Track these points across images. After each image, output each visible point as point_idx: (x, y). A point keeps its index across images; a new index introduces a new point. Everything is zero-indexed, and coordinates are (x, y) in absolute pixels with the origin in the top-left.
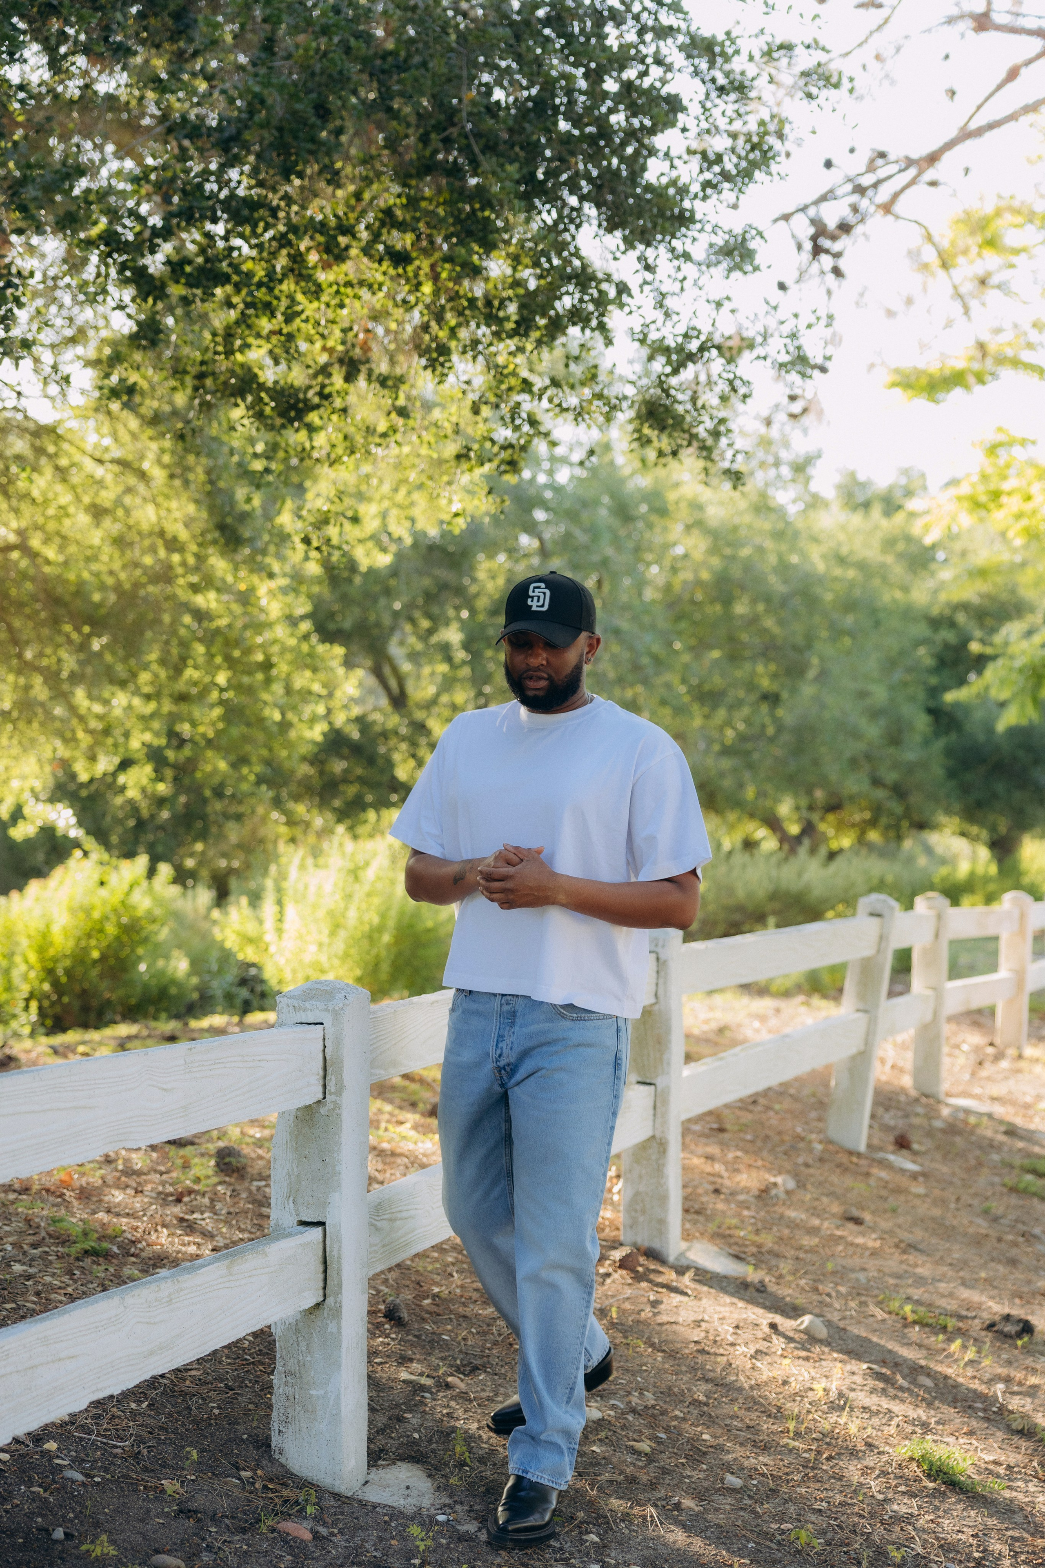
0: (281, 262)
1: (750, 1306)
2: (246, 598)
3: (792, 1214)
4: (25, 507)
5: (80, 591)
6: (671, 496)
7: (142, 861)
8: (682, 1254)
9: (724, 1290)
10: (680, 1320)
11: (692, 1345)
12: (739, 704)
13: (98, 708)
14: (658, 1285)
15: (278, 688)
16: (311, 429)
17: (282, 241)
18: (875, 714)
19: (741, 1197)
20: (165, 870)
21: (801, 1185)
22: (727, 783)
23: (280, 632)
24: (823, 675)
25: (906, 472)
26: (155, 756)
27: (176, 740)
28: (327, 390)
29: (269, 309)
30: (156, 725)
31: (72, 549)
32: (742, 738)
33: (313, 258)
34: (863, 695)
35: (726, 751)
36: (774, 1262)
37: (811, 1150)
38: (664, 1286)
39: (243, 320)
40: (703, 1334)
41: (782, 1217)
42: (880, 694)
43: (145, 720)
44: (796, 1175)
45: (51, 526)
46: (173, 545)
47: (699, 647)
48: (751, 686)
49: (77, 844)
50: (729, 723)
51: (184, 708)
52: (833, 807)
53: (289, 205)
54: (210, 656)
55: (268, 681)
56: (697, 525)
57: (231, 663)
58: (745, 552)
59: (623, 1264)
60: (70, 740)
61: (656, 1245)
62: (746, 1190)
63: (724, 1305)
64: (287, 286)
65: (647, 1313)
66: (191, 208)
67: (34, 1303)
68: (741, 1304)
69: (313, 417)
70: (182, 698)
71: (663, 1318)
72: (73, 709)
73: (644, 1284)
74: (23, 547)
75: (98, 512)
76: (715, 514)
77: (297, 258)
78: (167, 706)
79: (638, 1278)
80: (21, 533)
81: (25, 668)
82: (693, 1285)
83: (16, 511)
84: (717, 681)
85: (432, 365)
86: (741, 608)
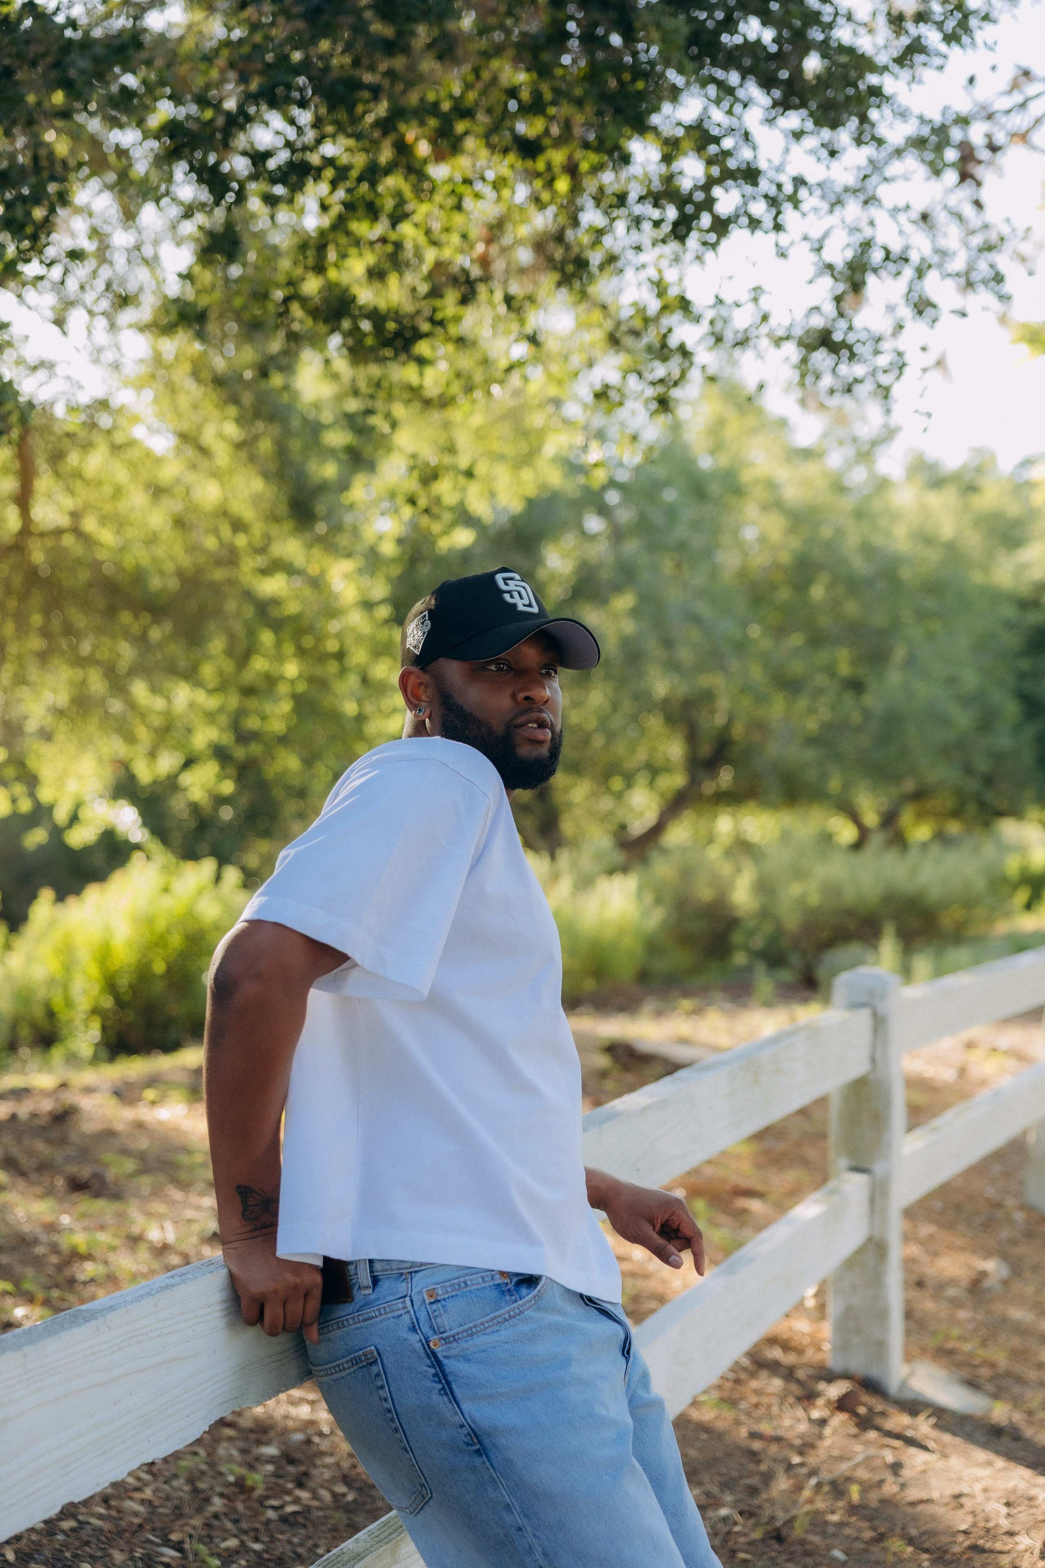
0: (386, 155)
1: (1012, 1465)
2: (317, 583)
3: (1017, 1314)
4: (79, 485)
5: (139, 576)
6: (746, 476)
7: (208, 866)
8: (904, 1384)
9: (969, 1438)
10: (935, 1495)
11: (960, 1538)
12: (819, 692)
13: (159, 703)
14: (890, 1434)
15: (353, 680)
16: (422, 362)
17: (386, 125)
18: (966, 700)
19: (951, 1292)
20: (232, 875)
21: (1016, 1270)
22: (812, 775)
23: (356, 619)
24: (911, 662)
25: (979, 452)
26: (220, 754)
27: (243, 737)
28: (439, 316)
29: (372, 211)
30: (224, 720)
31: (131, 533)
32: (827, 727)
33: (423, 149)
34: (952, 680)
35: (812, 741)
36: (1017, 1389)
37: (1011, 1222)
38: (898, 1436)
39: (340, 224)
40: (970, 1519)
41: (1004, 1320)
42: (971, 679)
43: (210, 717)
44: (1004, 1257)
45: (108, 507)
46: (238, 526)
47: (780, 632)
48: (831, 671)
49: (137, 847)
50: (812, 711)
51: (252, 703)
52: (919, 796)
53: (393, 83)
54: (279, 644)
55: (343, 671)
56: (775, 504)
57: (302, 652)
58: (826, 532)
59: (843, 1405)
60: (131, 739)
61: (874, 1372)
62: (953, 1282)
63: (979, 1465)
64: (393, 182)
65: (890, 1488)
66: (273, 88)
67: (100, 1517)
68: (1000, 1463)
69: (423, 348)
70: (249, 691)
71: (913, 1494)
72: (132, 705)
73: (872, 1435)
74: (76, 531)
75: (158, 491)
76: (792, 494)
77: (403, 149)
78: (233, 701)
79: (865, 1424)
80: (75, 515)
81: (81, 662)
82: (934, 1434)
83: (71, 492)
84: (797, 668)
85: (565, 280)
86: (818, 592)
